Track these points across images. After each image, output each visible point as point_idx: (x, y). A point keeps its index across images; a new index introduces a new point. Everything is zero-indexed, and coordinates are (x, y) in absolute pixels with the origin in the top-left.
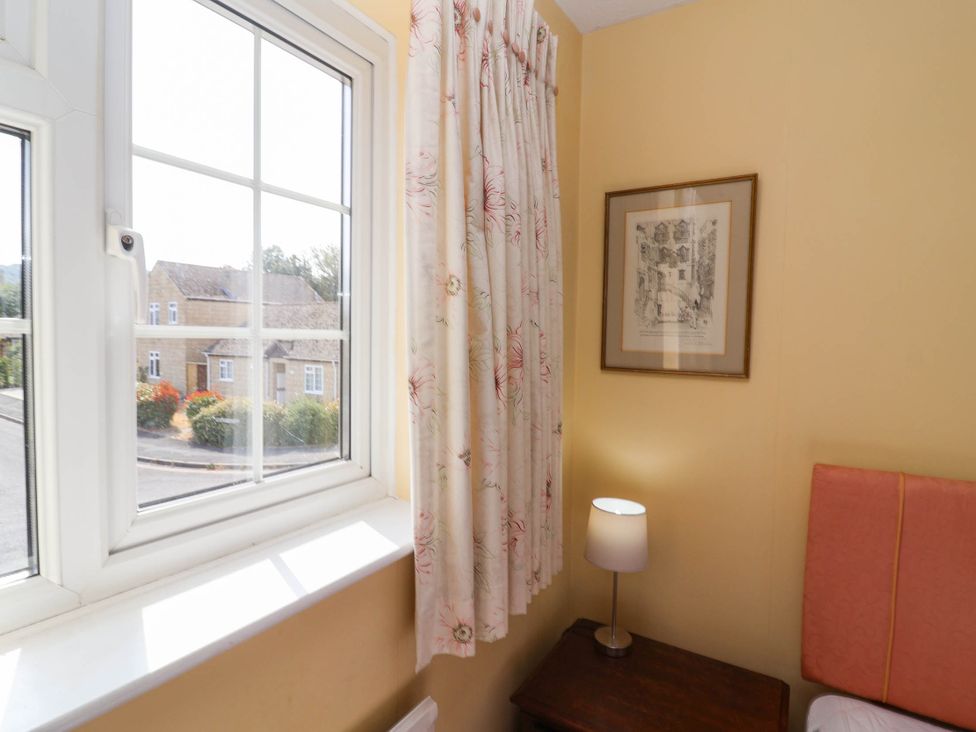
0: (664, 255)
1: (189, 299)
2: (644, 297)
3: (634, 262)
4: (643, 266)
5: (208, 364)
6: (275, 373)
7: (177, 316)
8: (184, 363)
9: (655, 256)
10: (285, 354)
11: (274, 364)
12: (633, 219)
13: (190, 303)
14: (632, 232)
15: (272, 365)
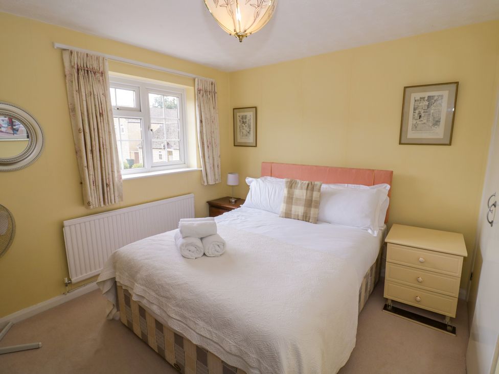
0: (243, 122)
1: (129, 122)
2: (240, 131)
3: (239, 124)
4: (240, 124)
5: (139, 152)
6: (168, 155)
7: (124, 130)
8: (129, 152)
9: (242, 122)
10: (172, 147)
11: (168, 151)
12: (238, 114)
13: (129, 124)
14: (238, 117)
15: (166, 152)
